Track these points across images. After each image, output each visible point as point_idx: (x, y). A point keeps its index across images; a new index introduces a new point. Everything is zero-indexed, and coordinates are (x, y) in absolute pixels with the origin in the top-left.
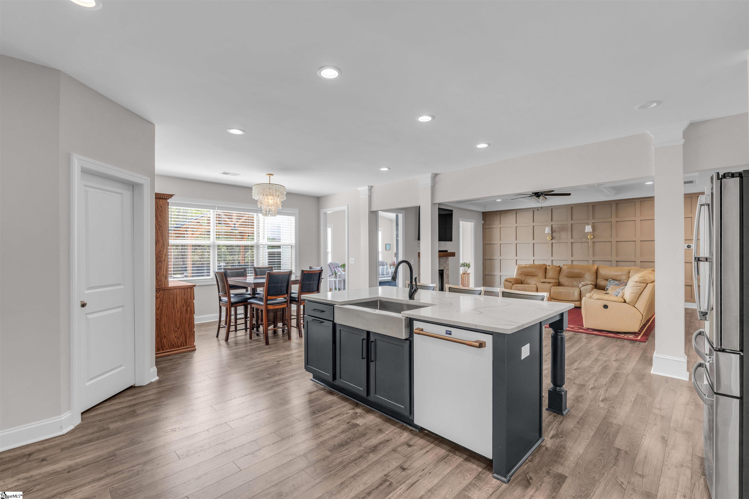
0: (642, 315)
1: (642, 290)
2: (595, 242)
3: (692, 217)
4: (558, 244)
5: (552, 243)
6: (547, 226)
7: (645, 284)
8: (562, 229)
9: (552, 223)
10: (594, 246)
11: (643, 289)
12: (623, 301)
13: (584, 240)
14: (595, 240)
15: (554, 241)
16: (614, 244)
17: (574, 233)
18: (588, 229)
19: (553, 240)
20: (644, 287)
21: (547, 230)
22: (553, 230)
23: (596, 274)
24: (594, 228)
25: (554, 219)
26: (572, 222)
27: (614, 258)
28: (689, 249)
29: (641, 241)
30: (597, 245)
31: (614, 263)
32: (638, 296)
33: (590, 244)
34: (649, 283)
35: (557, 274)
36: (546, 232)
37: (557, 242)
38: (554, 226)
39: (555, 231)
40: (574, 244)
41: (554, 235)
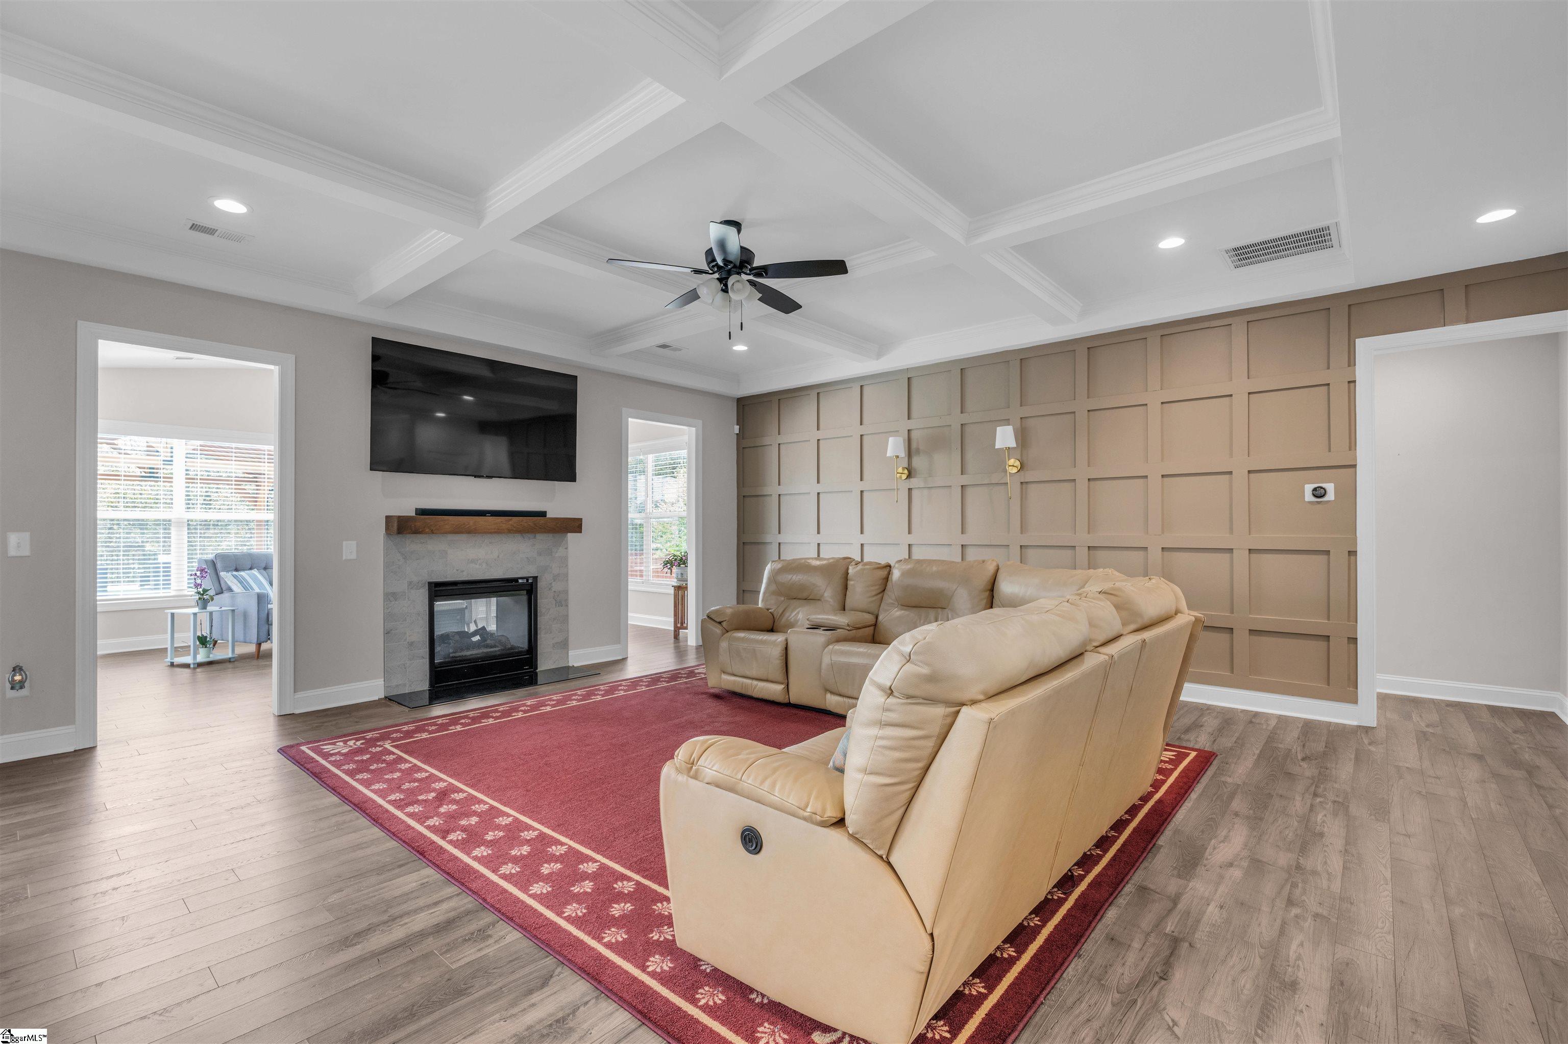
0: (932, 935)
1: (927, 752)
2: (1027, 483)
3: (1328, 384)
4: (926, 492)
5: (910, 490)
6: (895, 433)
7: (939, 712)
8: (937, 442)
9: (912, 424)
10: (1023, 497)
11: (930, 744)
12: (831, 813)
13: (995, 478)
14: (1029, 476)
15: (914, 482)
16: (1082, 485)
17: (969, 455)
18: (1005, 437)
19: (912, 479)
20: (935, 729)
21: (894, 446)
22: (914, 446)
23: (987, 593)
24: (1023, 437)
25: (914, 413)
26: (965, 418)
27: (1083, 538)
28: (1318, 503)
29: (1163, 476)
30: (1033, 490)
31: (1082, 553)
32: (907, 795)
33: (1014, 489)
34: (974, 702)
35: (874, 593)
36: (889, 454)
37: (922, 485)
38: (914, 435)
39: (918, 451)
40: (970, 492)
41: (917, 462)
